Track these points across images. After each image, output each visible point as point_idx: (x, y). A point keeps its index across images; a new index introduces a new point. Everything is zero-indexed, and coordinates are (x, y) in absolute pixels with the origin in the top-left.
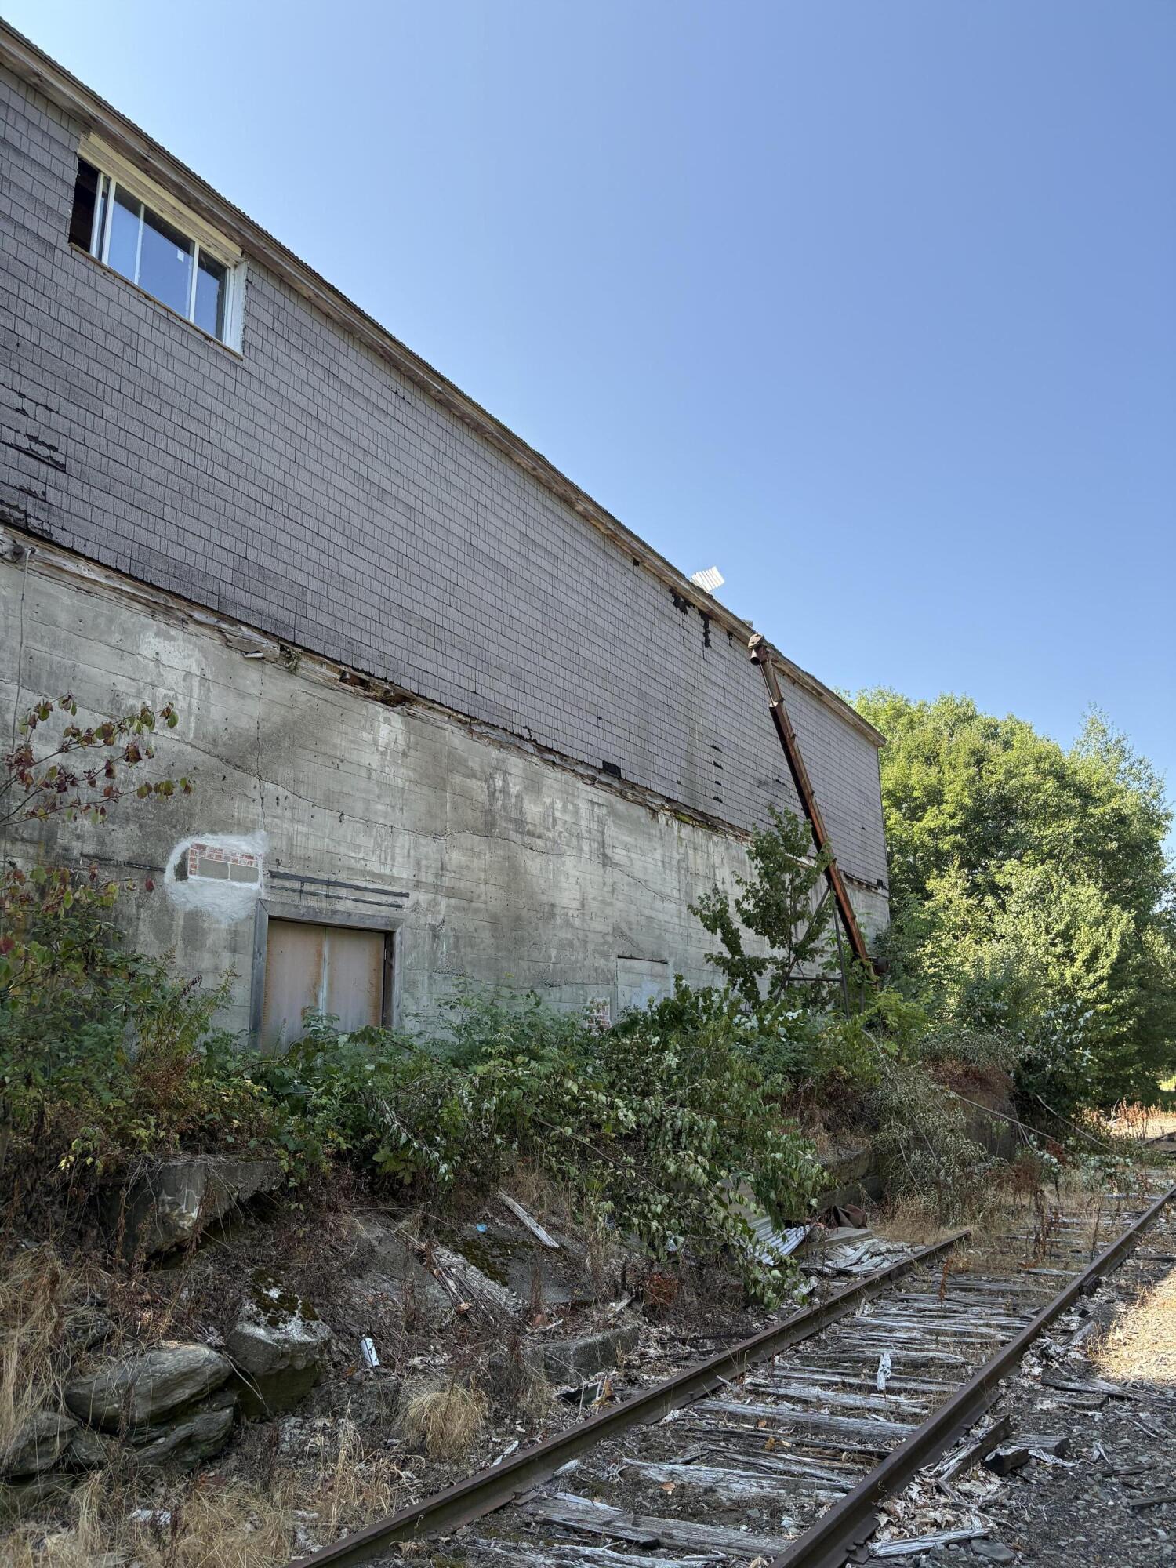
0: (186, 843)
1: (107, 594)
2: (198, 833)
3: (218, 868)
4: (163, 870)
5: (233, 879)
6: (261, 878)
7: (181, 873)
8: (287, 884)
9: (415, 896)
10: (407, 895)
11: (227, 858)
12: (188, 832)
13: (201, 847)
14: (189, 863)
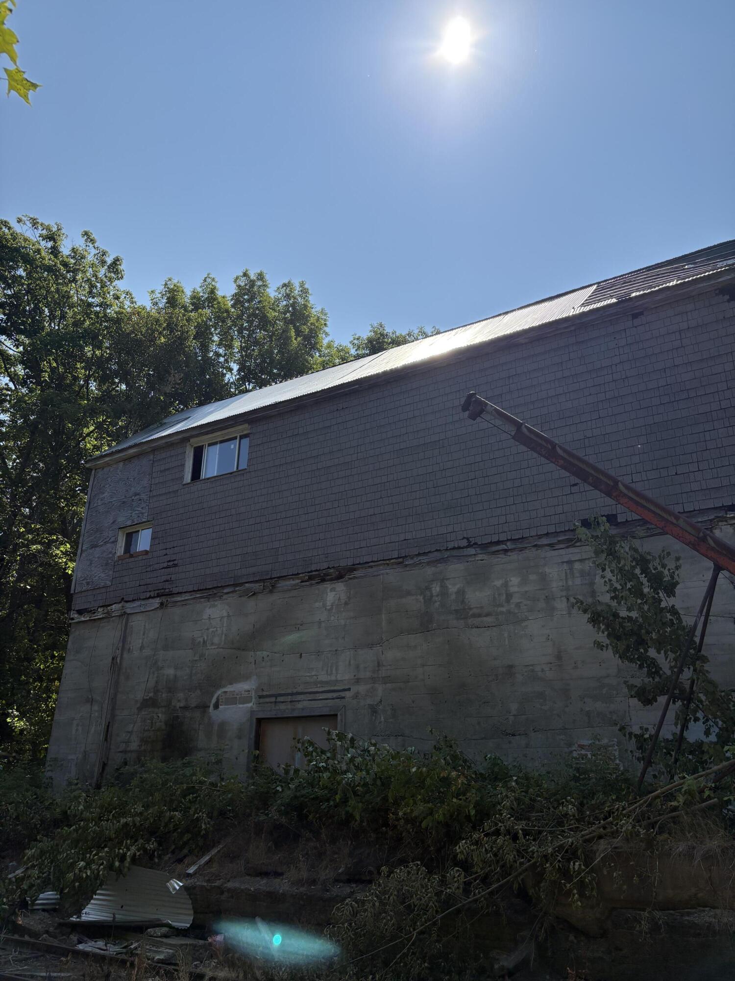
0: (219, 692)
1: (191, 602)
2: (224, 686)
3: (233, 700)
4: (209, 707)
5: (240, 703)
6: (254, 700)
7: (216, 706)
8: (268, 700)
9: (354, 689)
10: (349, 689)
11: (237, 694)
12: (219, 687)
13: (225, 692)
14: (220, 700)
